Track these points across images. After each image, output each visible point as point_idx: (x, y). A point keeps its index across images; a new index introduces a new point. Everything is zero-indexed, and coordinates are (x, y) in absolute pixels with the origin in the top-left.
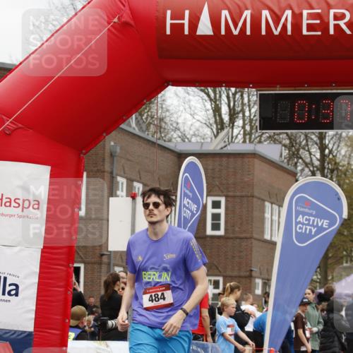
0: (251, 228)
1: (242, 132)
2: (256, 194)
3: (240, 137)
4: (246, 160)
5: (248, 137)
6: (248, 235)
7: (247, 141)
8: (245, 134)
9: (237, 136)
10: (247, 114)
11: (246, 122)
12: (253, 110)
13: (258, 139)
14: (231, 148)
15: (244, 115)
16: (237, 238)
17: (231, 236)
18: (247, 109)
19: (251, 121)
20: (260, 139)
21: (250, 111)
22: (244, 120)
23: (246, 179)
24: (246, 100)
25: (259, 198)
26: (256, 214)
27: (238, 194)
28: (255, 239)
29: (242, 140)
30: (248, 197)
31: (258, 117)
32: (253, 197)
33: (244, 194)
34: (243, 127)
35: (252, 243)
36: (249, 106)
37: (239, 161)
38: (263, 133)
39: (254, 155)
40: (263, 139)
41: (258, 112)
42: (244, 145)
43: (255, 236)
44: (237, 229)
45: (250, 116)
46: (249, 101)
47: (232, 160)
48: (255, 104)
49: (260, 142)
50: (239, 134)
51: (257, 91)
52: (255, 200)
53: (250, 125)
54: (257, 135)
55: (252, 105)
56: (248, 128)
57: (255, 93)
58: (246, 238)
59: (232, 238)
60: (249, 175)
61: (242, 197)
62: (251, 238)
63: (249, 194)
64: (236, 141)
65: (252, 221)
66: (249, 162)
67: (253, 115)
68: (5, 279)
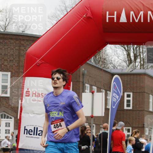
0: (144, 106)
1: (140, 64)
2: (146, 91)
3: (139, 66)
4: (141, 76)
5: (142, 66)
7: (142, 68)
8: (141, 65)
10: (142, 56)
12: (144, 55)
14: (135, 71)
15: (140, 57)
16: (137, 110)
17: (135, 109)
18: (142, 54)
19: (143, 59)
21: (143, 55)
22: (140, 59)
23: (141, 85)
25: (147, 93)
26: (146, 100)
27: (138, 91)
28: (146, 111)
29: (140, 68)
30: (142, 92)
31: (146, 58)
32: (144, 92)
33: (140, 91)
34: (140, 62)
35: (144, 113)
36: (143, 53)
37: (138, 77)
38: (149, 65)
39: (145, 74)
40: (149, 67)
41: (146, 56)
42: (140, 70)
43: (145, 109)
44: (137, 107)
46: (143, 51)
47: (135, 76)
49: (147, 68)
50: (138, 65)
51: (146, 46)
52: (145, 94)
53: (143, 61)
54: (146, 65)
55: (144, 52)
56: (142, 62)
57: (145, 47)
58: (141, 110)
59: (135, 110)
60: (142, 83)
61: (139, 92)
62: (144, 110)
63: (143, 91)
64: (137, 68)
65: (144, 103)
66: (143, 77)
67: (144, 57)
68: (37, 128)
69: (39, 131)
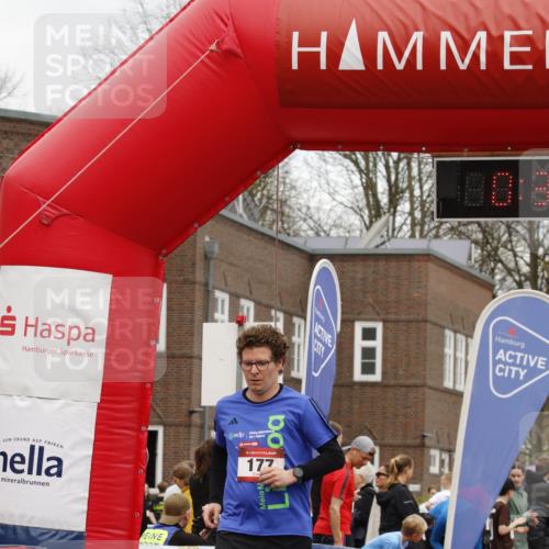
0: (424, 370)
1: (409, 222)
2: (431, 317)
3: (406, 228)
4: (416, 264)
5: (418, 228)
6: (418, 382)
7: (417, 234)
8: (413, 224)
9: (401, 227)
10: (417, 192)
11: (416, 205)
12: (426, 187)
13: (434, 232)
14: (392, 246)
15: (412, 195)
16: (401, 386)
17: (392, 382)
18: (417, 186)
19: (423, 203)
20: (438, 232)
21: (421, 187)
22: (412, 203)
23: (416, 295)
24: (415, 172)
25: (435, 324)
26: (431, 348)
27: (403, 317)
28: (431, 388)
29: (409, 234)
30: (418, 321)
31: (434, 196)
32: (426, 321)
33: (412, 317)
34: (411, 213)
35: (424, 394)
36: (420, 180)
37: (405, 265)
38: (441, 223)
39: (428, 257)
40: (441, 232)
41: (434, 189)
42: (412, 240)
43: (429, 382)
44: (401, 372)
45: (421, 196)
46: (420, 172)
47: (393, 264)
48: (429, 177)
49: (437, 236)
50: (404, 223)
51: (433, 157)
52: (429, 326)
53: (422, 210)
54: (432, 225)
55: (425, 178)
56: (418, 214)
57: (430, 160)
58: (416, 386)
59: (393, 386)
60: (419, 287)
61: (409, 321)
62: (424, 386)
63: (420, 318)
64: (400, 235)
65: (425, 360)
66: (419, 267)
67: (426, 194)
68: (41, 449)
69: (49, 459)
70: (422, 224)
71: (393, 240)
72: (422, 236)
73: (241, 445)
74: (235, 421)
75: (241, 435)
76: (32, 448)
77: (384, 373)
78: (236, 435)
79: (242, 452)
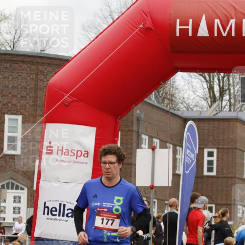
0: (235, 170)
1: (228, 104)
2: (238, 147)
3: (227, 107)
4: (231, 123)
5: (232, 107)
6: (233, 176)
7: (232, 110)
8: (230, 105)
9: (225, 107)
11: (231, 97)
12: (236, 89)
13: (240, 109)
14: (221, 115)
15: (230, 92)
16: (225, 178)
17: (221, 176)
18: (232, 88)
19: (235, 96)
20: (241, 109)
21: (234, 89)
23: (232, 137)
24: (231, 82)
25: (241, 150)
26: (238, 161)
27: (225, 147)
28: (238, 178)
29: (228, 110)
30: (232, 149)
31: (240, 93)
32: (236, 149)
33: (229, 146)
34: (229, 100)
35: (235, 181)
36: (233, 85)
37: (227, 124)
38: (243, 105)
39: (237, 120)
40: (243, 109)
41: (240, 89)
42: (230, 112)
43: (237, 176)
44: (225, 171)
45: (234, 93)
46: (233, 82)
47: (221, 123)
48: (237, 84)
49: (241, 111)
50: (226, 105)
51: (239, 75)
52: (237, 150)
53: (234, 99)
54: (239, 106)
55: (235, 85)
56: (232, 101)
57: (238, 77)
58: (231, 178)
59: (221, 178)
60: (233, 133)
61: (228, 149)
62: (235, 177)
63: (233, 147)
64: (225, 110)
65: (236, 166)
66: (233, 124)
67: (236, 92)
68: (64, 205)
69: (68, 210)
70: (235, 105)
71: (221, 112)
72: (234, 111)
73: (98, 209)
74: (96, 196)
75: (98, 204)
76: (60, 205)
77: (217, 172)
78: (96, 204)
79: (99, 214)
